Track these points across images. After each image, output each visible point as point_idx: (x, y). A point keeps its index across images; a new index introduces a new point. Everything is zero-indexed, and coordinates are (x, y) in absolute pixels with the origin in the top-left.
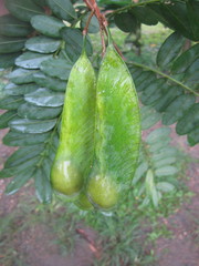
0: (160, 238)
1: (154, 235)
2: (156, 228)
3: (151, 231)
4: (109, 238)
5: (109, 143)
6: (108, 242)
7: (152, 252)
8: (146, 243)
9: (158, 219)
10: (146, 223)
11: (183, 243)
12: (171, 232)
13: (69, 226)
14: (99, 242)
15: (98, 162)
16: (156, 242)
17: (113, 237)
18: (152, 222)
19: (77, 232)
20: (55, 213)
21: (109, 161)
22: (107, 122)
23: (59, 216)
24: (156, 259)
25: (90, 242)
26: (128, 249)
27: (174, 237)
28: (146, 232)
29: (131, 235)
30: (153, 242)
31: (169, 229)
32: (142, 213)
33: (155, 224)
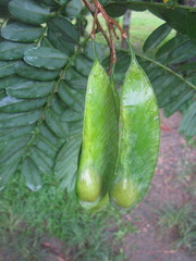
0: (126, 235)
1: (120, 233)
2: (121, 226)
3: (117, 230)
4: (77, 245)
5: (133, 150)
6: (77, 251)
7: (121, 250)
8: (114, 243)
9: (121, 216)
10: (111, 222)
11: (148, 236)
12: (135, 227)
13: (32, 242)
14: (67, 253)
15: (122, 169)
16: (124, 240)
17: (81, 244)
18: (116, 221)
19: (43, 246)
20: (14, 231)
21: (132, 165)
22: (132, 131)
23: (19, 233)
24: (126, 257)
25: (58, 254)
26: (98, 254)
27: (138, 232)
28: (112, 231)
29: (100, 238)
30: (120, 240)
31: (133, 224)
32: (106, 213)
33: (120, 221)
